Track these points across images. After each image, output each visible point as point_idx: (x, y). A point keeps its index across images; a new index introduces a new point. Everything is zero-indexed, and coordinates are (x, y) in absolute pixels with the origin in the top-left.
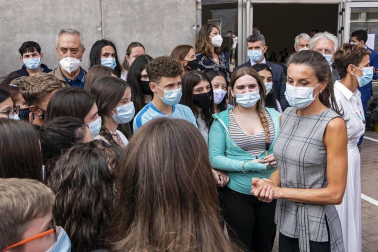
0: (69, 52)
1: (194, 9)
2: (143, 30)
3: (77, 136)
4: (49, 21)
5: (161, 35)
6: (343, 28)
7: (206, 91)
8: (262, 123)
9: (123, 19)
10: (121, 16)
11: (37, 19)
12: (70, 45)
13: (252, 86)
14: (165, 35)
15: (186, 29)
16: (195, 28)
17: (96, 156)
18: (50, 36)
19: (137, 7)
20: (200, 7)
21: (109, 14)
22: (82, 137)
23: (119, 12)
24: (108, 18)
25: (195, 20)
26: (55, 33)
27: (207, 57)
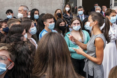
3: (21, 39)
4: (15, 3)
5: (51, 7)
6: (112, 4)
7: (63, 25)
8: (81, 35)
9: (39, 2)
11: (11, 2)
13: (78, 24)
14: (52, 7)
15: (59, 5)
16: (62, 5)
18: (15, 8)
22: (23, 39)
24: (34, 1)
25: (62, 2)
26: (17, 6)
27: (66, 14)
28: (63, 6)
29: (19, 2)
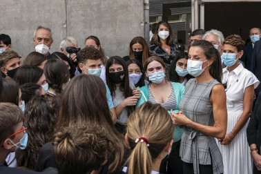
0: (43, 41)
1: (142, 9)
2: (100, 27)
3: (37, 94)
4: (25, 20)
5: (115, 30)
9: (83, 18)
10: (82, 15)
11: (16, 18)
12: (45, 36)
14: (117, 30)
15: (136, 25)
16: (143, 25)
17: (45, 101)
18: (26, 32)
19: (95, 9)
20: (148, 8)
21: (73, 14)
23: (81, 12)
24: (72, 17)
25: (143, 18)
26: (30, 29)
27: (160, 48)
28: (144, 28)
29: (36, 18)
